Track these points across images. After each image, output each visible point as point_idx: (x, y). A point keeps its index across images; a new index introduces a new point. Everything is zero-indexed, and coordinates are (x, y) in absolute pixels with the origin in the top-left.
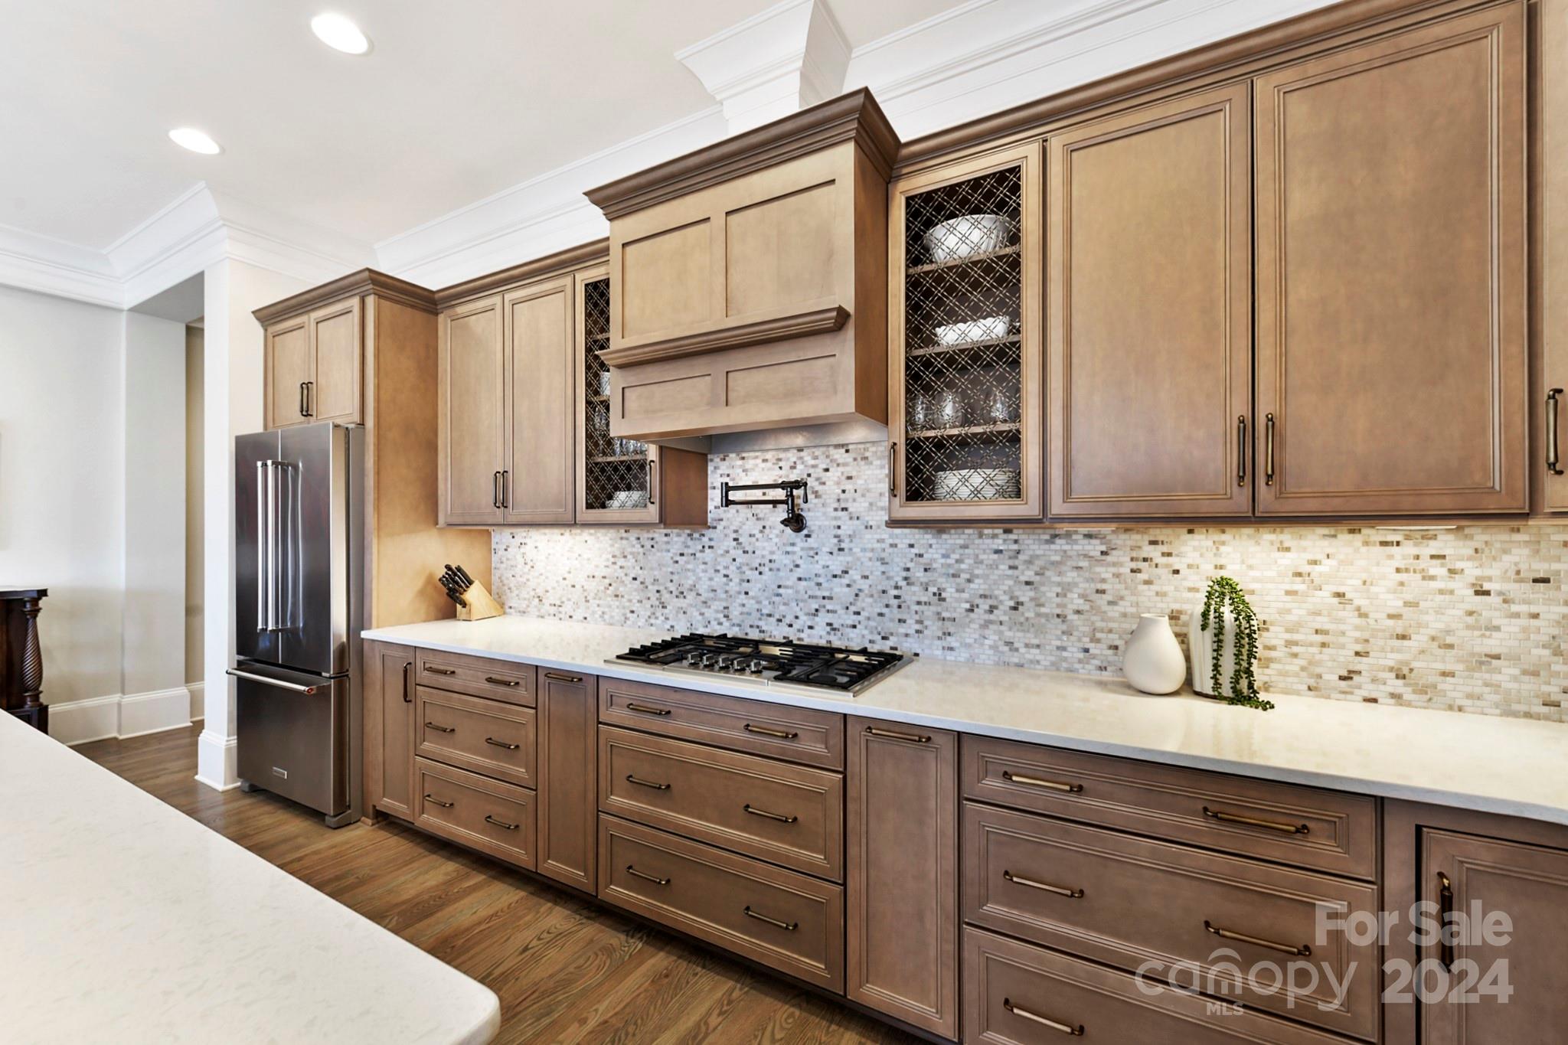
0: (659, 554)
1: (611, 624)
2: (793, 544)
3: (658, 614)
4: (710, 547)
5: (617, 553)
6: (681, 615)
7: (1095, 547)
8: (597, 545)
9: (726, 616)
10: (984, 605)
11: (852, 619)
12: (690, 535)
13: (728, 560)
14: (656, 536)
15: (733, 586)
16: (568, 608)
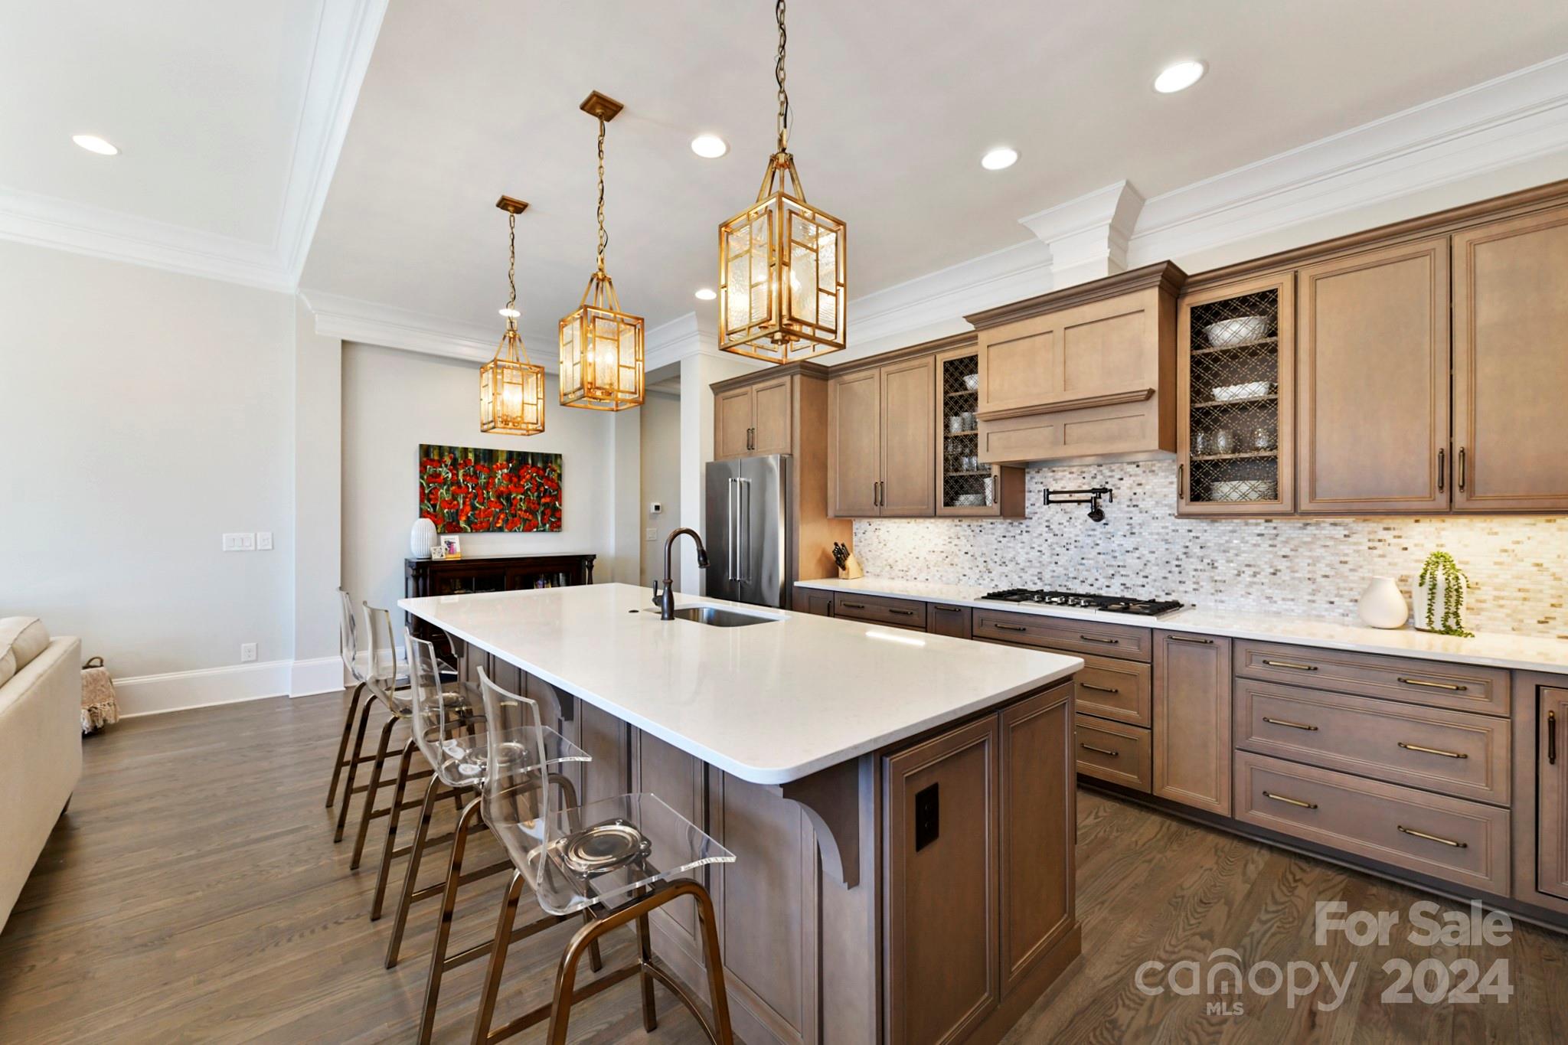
0: (986, 536)
1: (948, 584)
2: (1094, 530)
3: (985, 577)
4: (1027, 532)
5: (953, 536)
6: (1003, 578)
7: (1339, 532)
8: (937, 530)
9: (1040, 579)
10: (1249, 571)
11: (1141, 581)
12: (1011, 523)
13: (1042, 540)
14: (983, 524)
15: (1046, 558)
16: (913, 572)
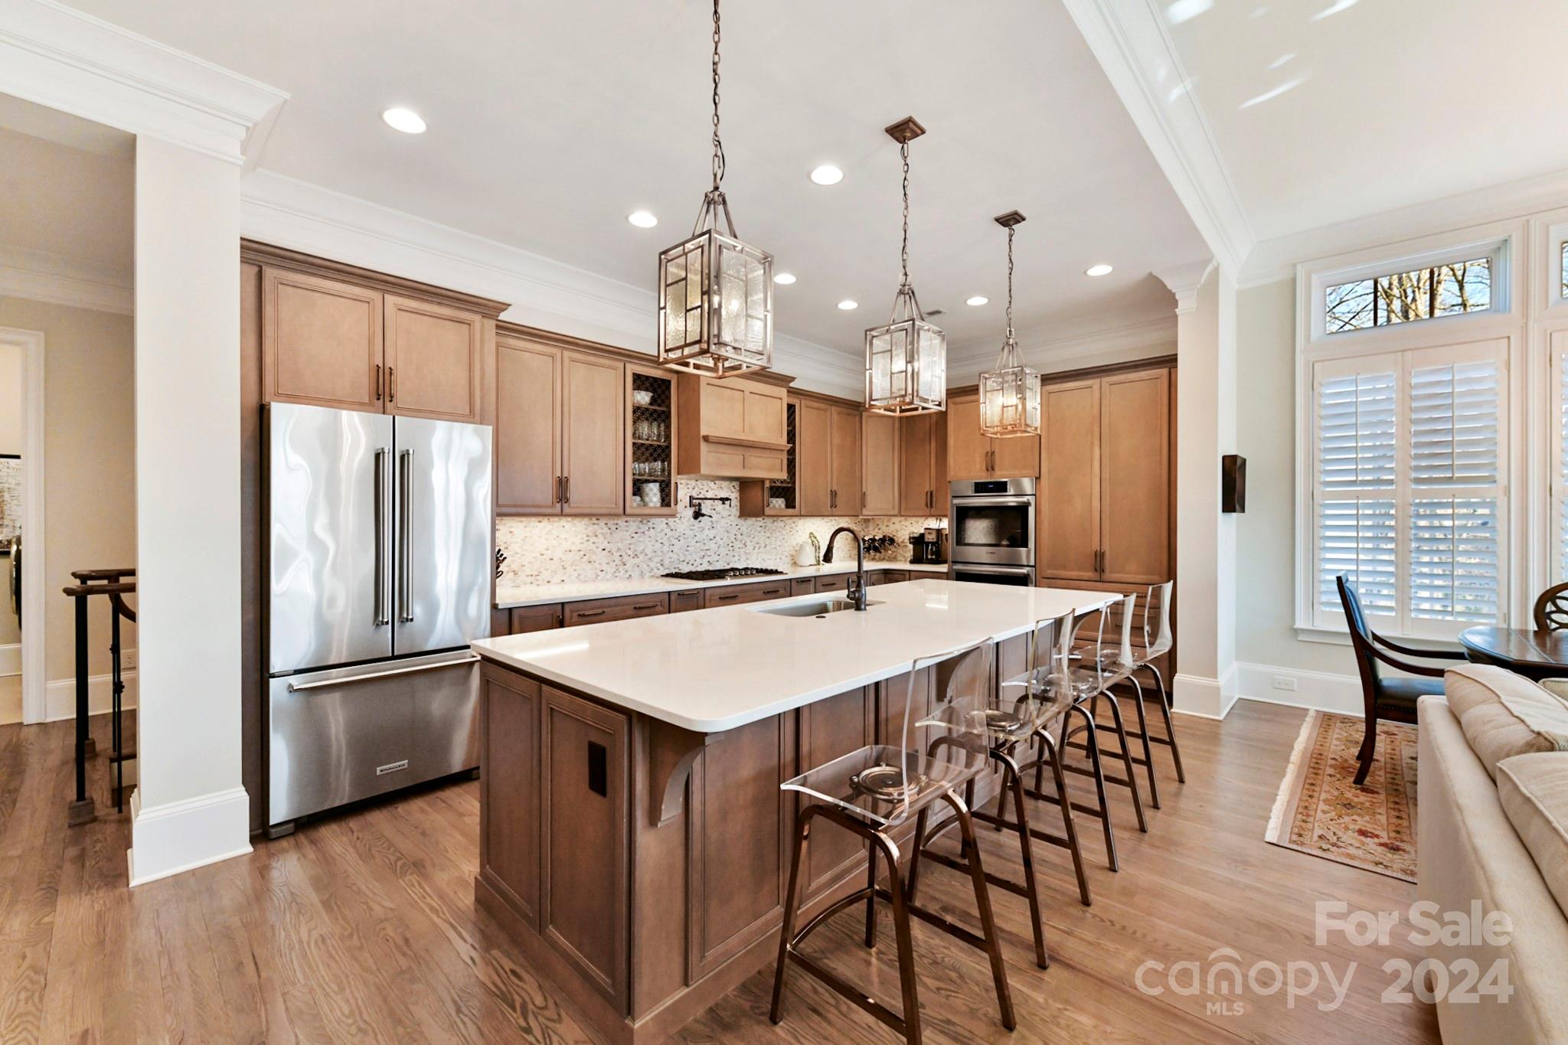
0: (621, 533)
5: (590, 534)
13: (663, 534)
15: (666, 548)
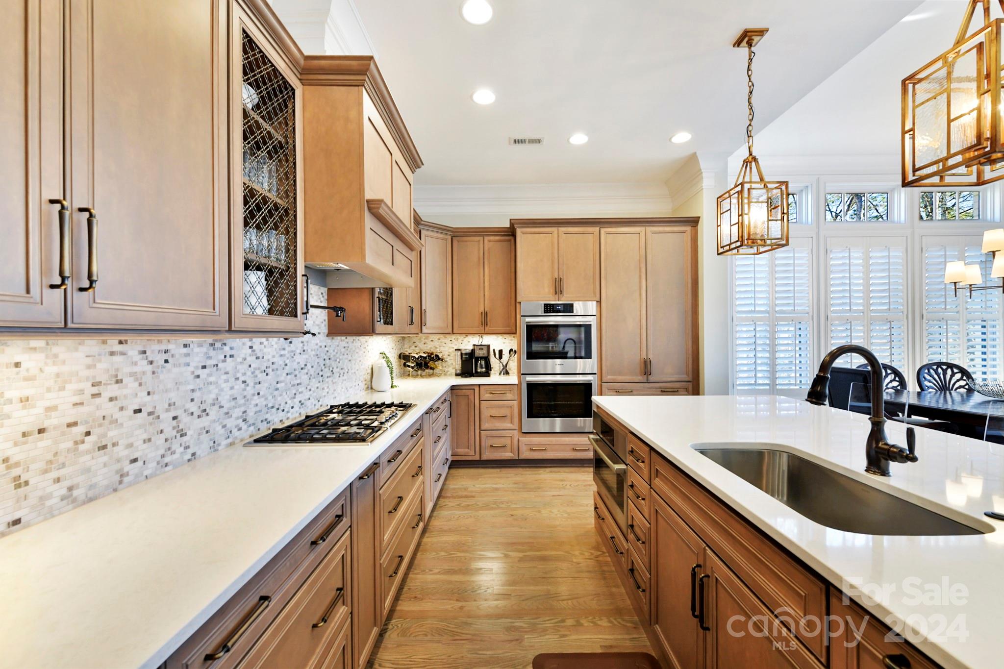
4: (231, 356)
9: (244, 420)
12: (212, 345)
14: (171, 347)
